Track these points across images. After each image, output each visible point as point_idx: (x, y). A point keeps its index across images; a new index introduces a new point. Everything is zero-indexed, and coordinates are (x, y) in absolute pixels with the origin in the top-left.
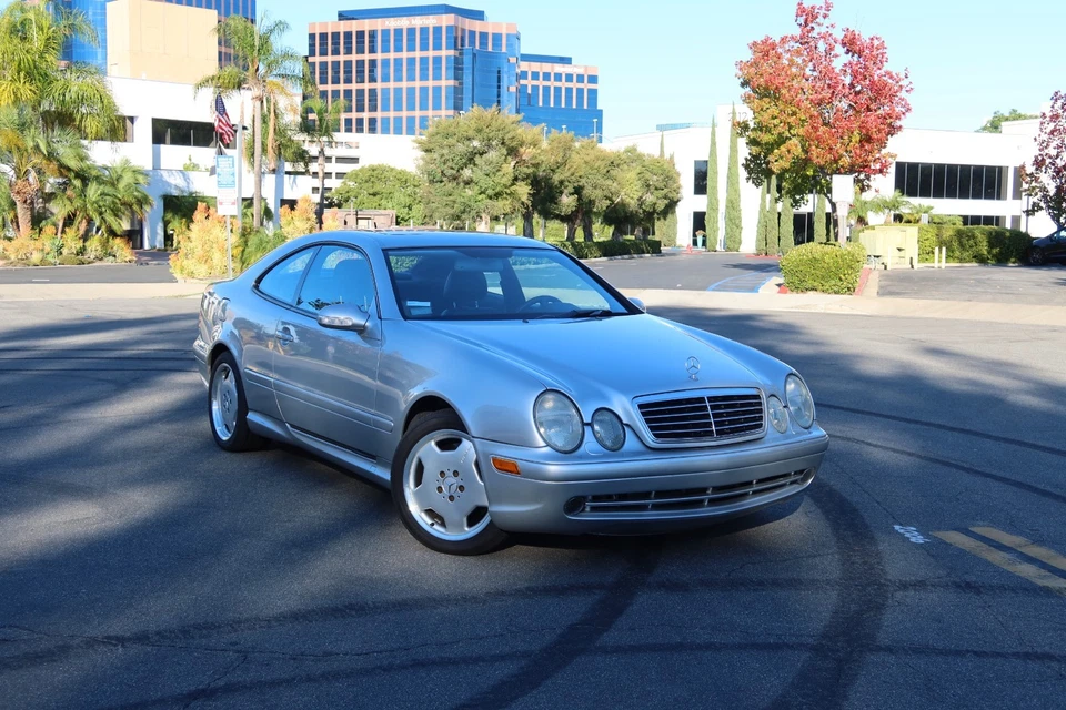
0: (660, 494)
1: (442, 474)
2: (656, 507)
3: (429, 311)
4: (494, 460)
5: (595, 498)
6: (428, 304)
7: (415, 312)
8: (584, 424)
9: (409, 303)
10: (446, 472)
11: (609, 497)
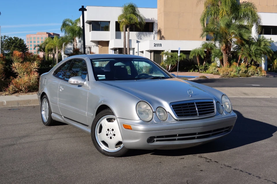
0: (180, 135)
1: (108, 130)
2: (179, 140)
3: (104, 78)
4: (123, 125)
5: (158, 137)
6: (104, 76)
7: (100, 78)
8: (153, 112)
9: (98, 76)
10: (110, 129)
11: (162, 137)
